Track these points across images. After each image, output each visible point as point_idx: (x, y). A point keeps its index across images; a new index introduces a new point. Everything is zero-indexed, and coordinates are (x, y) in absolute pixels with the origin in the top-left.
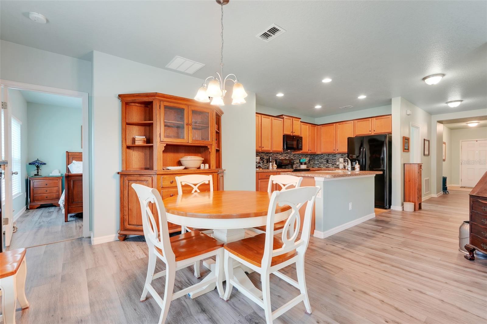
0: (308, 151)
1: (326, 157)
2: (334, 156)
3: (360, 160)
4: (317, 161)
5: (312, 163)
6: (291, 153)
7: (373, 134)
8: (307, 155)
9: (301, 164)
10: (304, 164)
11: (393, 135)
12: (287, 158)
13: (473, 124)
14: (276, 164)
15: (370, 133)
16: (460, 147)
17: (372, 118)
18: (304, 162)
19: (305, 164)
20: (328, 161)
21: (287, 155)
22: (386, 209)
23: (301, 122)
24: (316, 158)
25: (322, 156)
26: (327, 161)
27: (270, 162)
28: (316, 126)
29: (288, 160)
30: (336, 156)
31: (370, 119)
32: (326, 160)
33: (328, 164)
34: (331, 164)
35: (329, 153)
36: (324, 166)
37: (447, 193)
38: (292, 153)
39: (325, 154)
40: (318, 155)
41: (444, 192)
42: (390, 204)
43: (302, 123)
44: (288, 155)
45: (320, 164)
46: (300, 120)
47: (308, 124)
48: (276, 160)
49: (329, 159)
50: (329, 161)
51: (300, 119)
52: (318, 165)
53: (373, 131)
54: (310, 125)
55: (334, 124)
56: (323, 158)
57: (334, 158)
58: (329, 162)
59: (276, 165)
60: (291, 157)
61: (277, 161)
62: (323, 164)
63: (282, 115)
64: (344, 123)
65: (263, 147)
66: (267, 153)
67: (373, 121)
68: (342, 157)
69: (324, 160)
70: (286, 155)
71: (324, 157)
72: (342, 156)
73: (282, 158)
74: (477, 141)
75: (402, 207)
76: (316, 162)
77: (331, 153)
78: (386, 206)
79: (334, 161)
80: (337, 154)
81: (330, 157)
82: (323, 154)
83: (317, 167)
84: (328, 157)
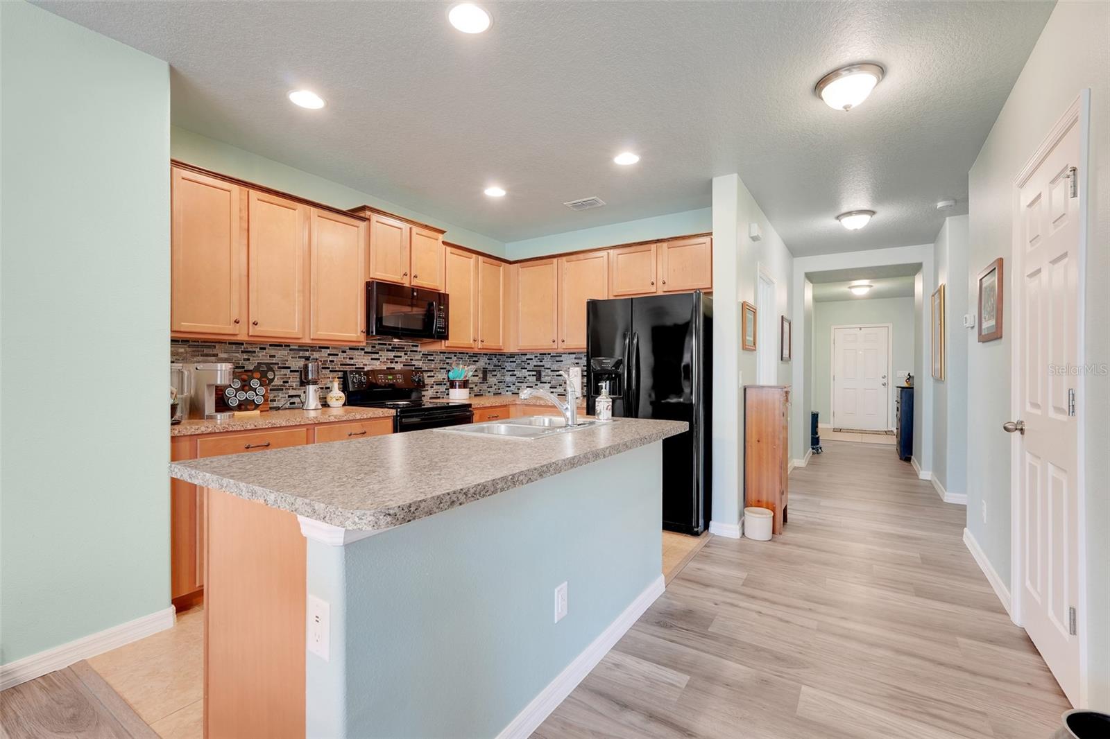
0: (472, 342)
1: (536, 364)
2: (558, 359)
3: (624, 374)
4: (511, 373)
5: (492, 380)
6: (415, 349)
7: (660, 293)
8: (475, 355)
9: (452, 385)
10: (460, 387)
11: (715, 297)
12: (399, 367)
13: (861, 288)
14: (344, 388)
15: (653, 289)
16: (832, 342)
17: (659, 244)
18: (462, 378)
19: (465, 384)
20: (540, 375)
21: (399, 354)
22: (697, 534)
23: (443, 243)
24: (509, 366)
25: (524, 358)
26: (539, 377)
27: (308, 383)
28: (503, 264)
29: (400, 372)
30: (561, 359)
31: (653, 246)
32: (534, 373)
34: (549, 385)
35: (543, 352)
37: (820, 450)
38: (419, 349)
39: (532, 354)
40: (512, 356)
41: (813, 449)
42: (708, 517)
43: (449, 249)
44: (402, 354)
45: (519, 384)
46: (441, 237)
47: (474, 255)
48: (345, 372)
49: (542, 369)
50: (543, 374)
51: (443, 232)
52: (513, 388)
53: (660, 283)
54: (480, 257)
55: (555, 260)
56: (526, 366)
57: (555, 367)
58: (543, 380)
59: (342, 395)
60: (414, 363)
61: (350, 377)
62: (527, 385)
63: (363, 208)
64: (581, 256)
65: (255, 324)
66: (302, 348)
67: (660, 251)
68: (577, 363)
69: (531, 373)
70: (391, 355)
71: (529, 361)
72: (577, 361)
73: (377, 365)
74: (860, 329)
75: (740, 524)
76: (508, 379)
77: (549, 352)
78: (698, 526)
79: (557, 376)
80: (563, 355)
81: (547, 362)
82: (526, 355)
83: (511, 393)
84: (541, 364)
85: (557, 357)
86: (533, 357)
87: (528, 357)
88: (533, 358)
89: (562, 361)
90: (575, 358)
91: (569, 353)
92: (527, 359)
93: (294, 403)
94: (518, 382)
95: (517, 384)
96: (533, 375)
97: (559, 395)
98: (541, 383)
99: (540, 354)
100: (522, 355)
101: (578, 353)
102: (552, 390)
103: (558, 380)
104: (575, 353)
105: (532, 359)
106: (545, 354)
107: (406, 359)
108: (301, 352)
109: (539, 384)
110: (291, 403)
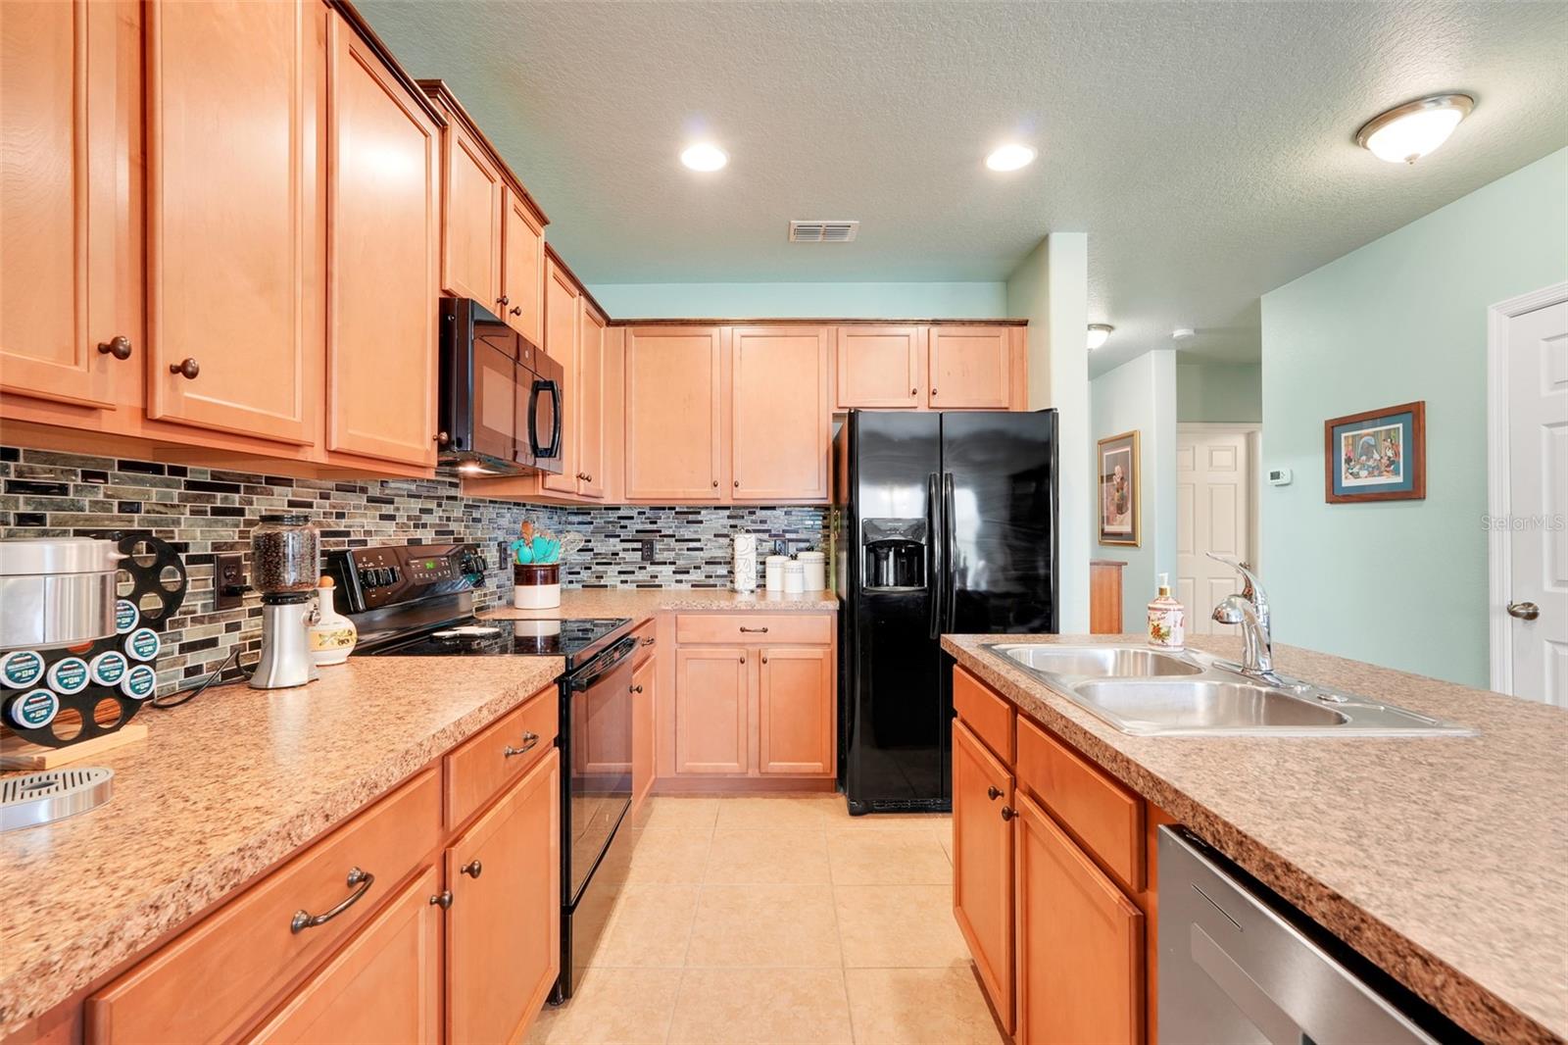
1: (640, 527)
2: (691, 517)
9: (525, 575)
10: (545, 581)
12: (429, 537)
17: (921, 327)
18: (549, 561)
19: (554, 573)
20: (652, 549)
23: (546, 247)
25: (613, 516)
26: (648, 552)
27: (276, 599)
29: (432, 550)
30: (699, 518)
31: (912, 330)
32: (638, 545)
33: (651, 569)
34: (673, 568)
36: (624, 577)
39: (633, 507)
40: (584, 510)
43: (550, 264)
45: (601, 568)
49: (656, 536)
50: (658, 546)
52: (585, 575)
56: (618, 531)
57: (685, 533)
58: (658, 557)
62: (618, 568)
67: (924, 339)
69: (628, 545)
71: (623, 522)
72: (732, 522)
73: (390, 535)
76: (574, 557)
77: (671, 504)
79: (688, 549)
80: (703, 512)
81: (667, 523)
82: (619, 509)
83: (579, 586)
84: (654, 527)
85: (690, 513)
86: (634, 513)
87: (621, 513)
88: (635, 515)
89: (701, 522)
90: (729, 517)
91: (716, 508)
92: (619, 518)
93: (197, 670)
94: (597, 564)
95: (595, 568)
96: (634, 550)
97: (693, 586)
98: (651, 564)
99: (652, 508)
100: (606, 509)
101: (735, 507)
102: (679, 577)
103: (690, 558)
104: (728, 508)
105: (632, 518)
106: (664, 509)
107: (441, 518)
108: (219, 495)
109: (648, 566)
110: (189, 672)
